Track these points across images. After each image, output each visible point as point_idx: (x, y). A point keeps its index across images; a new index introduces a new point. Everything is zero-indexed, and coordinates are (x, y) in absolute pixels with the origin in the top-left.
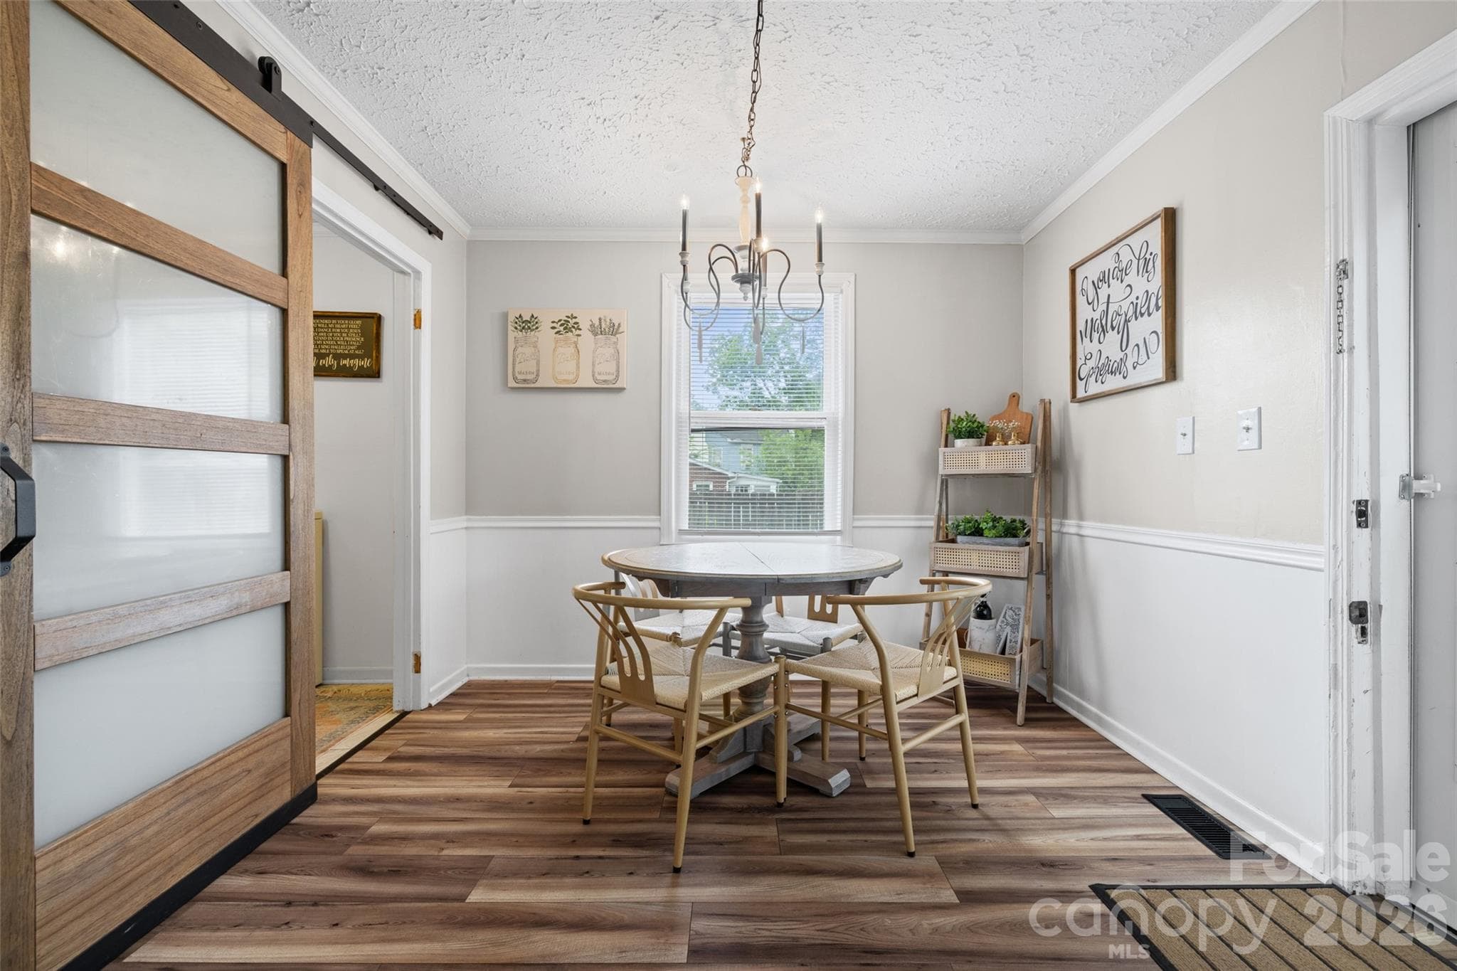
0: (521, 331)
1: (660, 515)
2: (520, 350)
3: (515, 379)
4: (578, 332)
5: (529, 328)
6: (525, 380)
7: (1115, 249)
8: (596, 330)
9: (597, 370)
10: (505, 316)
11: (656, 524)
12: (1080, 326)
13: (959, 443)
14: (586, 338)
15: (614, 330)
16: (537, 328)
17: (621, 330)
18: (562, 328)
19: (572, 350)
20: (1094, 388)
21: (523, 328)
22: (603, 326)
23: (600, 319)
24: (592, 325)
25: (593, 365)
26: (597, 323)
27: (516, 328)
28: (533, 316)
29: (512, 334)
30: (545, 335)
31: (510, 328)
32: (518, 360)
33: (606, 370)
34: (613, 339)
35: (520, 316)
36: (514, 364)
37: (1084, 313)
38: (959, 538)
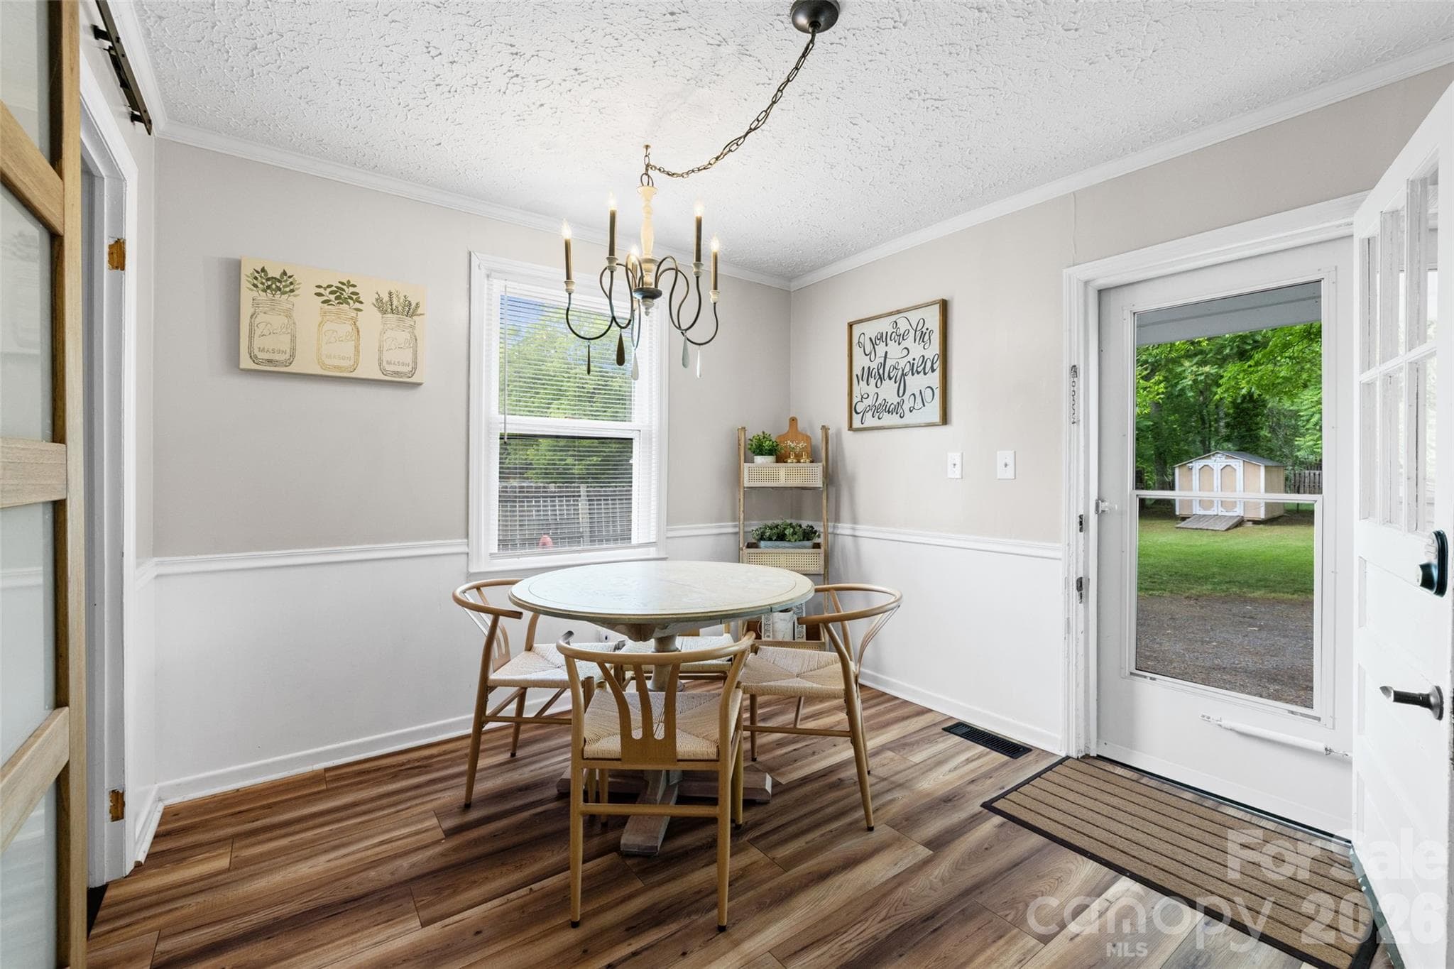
0: (265, 291)
1: (467, 536)
2: (260, 318)
3: (253, 358)
4: (358, 305)
5: (279, 289)
6: (270, 361)
7: (894, 318)
8: (385, 306)
9: (385, 358)
10: (237, 265)
11: (463, 549)
12: (857, 370)
13: (759, 459)
14: (370, 317)
15: (410, 310)
16: (292, 291)
17: (419, 311)
18: (332, 297)
19: (348, 327)
20: (870, 421)
21: (269, 287)
22: (395, 303)
23: (390, 294)
24: (379, 300)
25: (380, 351)
26: (386, 298)
27: (255, 286)
28: (284, 273)
29: (248, 294)
30: (306, 304)
31: (245, 284)
32: (258, 332)
33: (399, 359)
34: (409, 321)
35: (263, 270)
36: (251, 338)
37: (861, 362)
38: (762, 543)
